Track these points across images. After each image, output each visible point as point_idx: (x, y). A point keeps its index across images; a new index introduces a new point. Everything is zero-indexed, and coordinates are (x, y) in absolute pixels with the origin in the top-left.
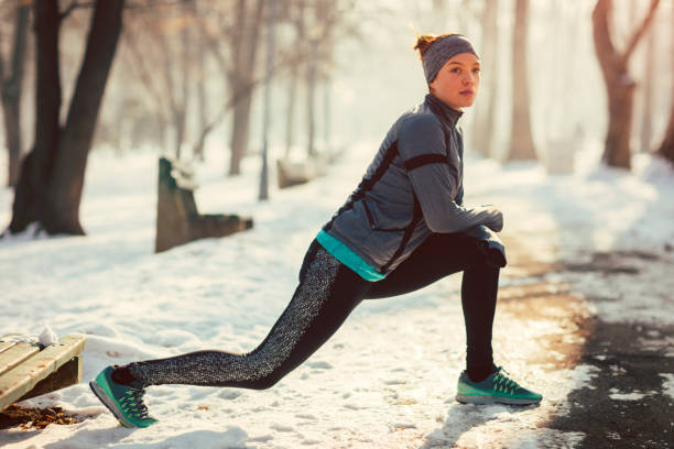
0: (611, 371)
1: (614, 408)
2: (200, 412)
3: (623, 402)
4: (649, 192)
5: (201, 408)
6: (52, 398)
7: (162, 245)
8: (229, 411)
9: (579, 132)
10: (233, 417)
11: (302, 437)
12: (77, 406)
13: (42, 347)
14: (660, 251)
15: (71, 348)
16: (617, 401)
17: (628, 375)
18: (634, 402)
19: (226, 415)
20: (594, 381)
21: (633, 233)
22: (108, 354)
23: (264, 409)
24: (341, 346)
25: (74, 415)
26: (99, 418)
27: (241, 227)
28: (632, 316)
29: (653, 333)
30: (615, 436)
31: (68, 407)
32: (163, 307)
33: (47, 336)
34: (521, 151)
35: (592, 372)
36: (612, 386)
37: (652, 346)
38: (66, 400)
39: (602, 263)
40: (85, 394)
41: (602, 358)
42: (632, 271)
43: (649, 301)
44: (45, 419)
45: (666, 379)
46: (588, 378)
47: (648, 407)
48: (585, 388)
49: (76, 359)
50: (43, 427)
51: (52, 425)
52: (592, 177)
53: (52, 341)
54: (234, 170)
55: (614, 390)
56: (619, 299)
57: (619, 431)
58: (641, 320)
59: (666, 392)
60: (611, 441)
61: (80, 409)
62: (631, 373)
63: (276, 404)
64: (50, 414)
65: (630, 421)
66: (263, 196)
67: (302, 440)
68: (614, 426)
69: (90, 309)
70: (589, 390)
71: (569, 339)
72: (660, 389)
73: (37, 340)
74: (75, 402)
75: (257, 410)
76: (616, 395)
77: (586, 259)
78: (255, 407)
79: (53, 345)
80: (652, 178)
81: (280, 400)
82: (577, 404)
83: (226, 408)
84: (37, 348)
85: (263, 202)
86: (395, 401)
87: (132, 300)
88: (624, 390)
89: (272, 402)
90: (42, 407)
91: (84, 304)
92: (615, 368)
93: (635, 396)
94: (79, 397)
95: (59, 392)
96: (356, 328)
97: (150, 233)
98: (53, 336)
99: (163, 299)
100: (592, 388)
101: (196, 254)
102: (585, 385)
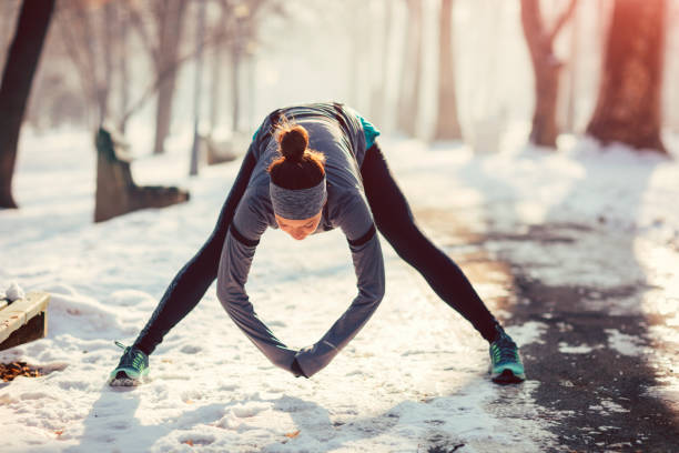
0: (559, 328)
1: (564, 360)
2: (164, 364)
3: (572, 355)
4: (577, 171)
5: (165, 361)
6: (16, 353)
7: (101, 215)
8: (192, 364)
9: (504, 114)
10: (197, 369)
11: (268, 386)
12: (41, 360)
13: (10, 302)
14: (594, 223)
15: (38, 303)
16: (567, 354)
17: (575, 331)
18: (583, 355)
19: (191, 368)
20: (543, 337)
21: (565, 207)
22: (69, 312)
23: (227, 362)
24: (293, 307)
25: (40, 369)
26: (66, 370)
27: (180, 198)
28: (573, 280)
29: (595, 295)
30: (568, 384)
31: (32, 361)
32: (112, 272)
33: (15, 291)
34: (447, 131)
35: (540, 328)
36: (561, 340)
37: (596, 305)
38: (30, 355)
39: (538, 233)
40: (47, 350)
41: (548, 316)
42: (568, 241)
43: (587, 266)
44: (11, 372)
45: (611, 335)
46: (537, 334)
47: (597, 359)
48: (535, 343)
49: (43, 314)
50: (11, 379)
51: (20, 378)
52: (521, 156)
53: (19, 296)
54: (159, 149)
55: (563, 344)
56: (559, 264)
57: (571, 379)
58: (582, 284)
59: (612, 346)
60: (564, 388)
61: (44, 364)
62: (577, 329)
63: (237, 358)
64: (17, 368)
65: (582, 371)
66: (194, 171)
67: (268, 389)
68: (566, 375)
69: (39, 274)
70: (539, 345)
71: (514, 300)
72: (606, 343)
73: (4, 296)
74: (40, 356)
75: (220, 363)
76: (565, 348)
77: (523, 231)
78: (218, 360)
79: (21, 299)
80: (579, 156)
81: (241, 353)
82: (528, 356)
83: (189, 361)
84: (5, 303)
85: (194, 177)
86: (353, 355)
87: (79, 266)
88: (572, 343)
89: (234, 356)
90: (7, 362)
91: (32, 270)
92: (562, 325)
93: (584, 349)
94: (43, 352)
95: (22, 347)
96: (305, 292)
97: (89, 205)
98: (20, 292)
99: (111, 265)
100: (542, 342)
101: (137, 224)
102: (534, 340)
